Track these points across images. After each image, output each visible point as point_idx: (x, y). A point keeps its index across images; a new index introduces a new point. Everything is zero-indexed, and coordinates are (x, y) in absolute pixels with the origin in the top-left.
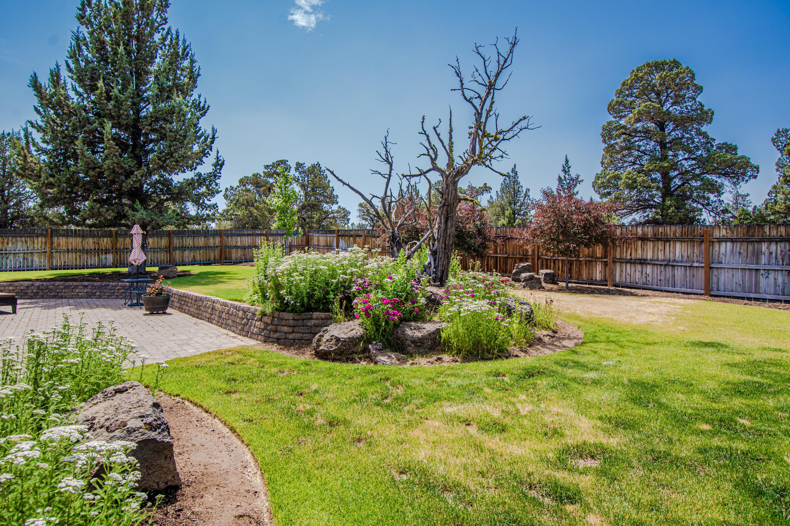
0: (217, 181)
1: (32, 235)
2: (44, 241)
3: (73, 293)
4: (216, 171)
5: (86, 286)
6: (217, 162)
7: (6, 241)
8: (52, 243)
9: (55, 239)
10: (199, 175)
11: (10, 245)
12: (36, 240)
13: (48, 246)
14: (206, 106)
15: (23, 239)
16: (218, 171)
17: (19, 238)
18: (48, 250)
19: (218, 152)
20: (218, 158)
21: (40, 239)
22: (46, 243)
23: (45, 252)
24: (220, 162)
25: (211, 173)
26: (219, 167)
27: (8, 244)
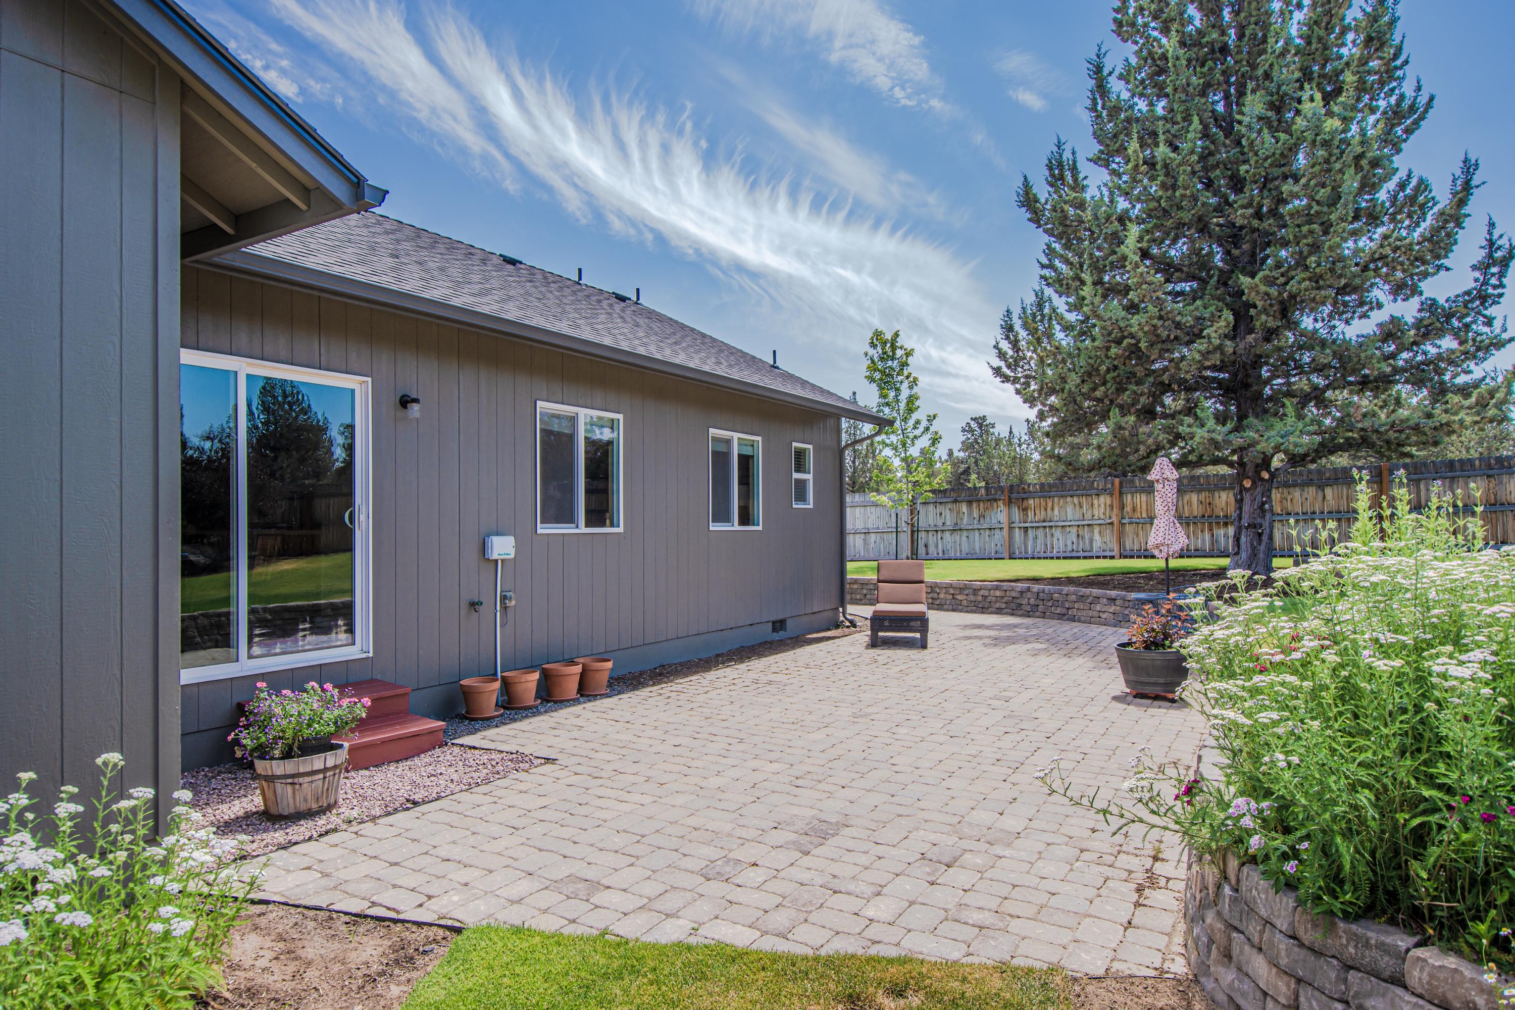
0: (1490, 312)
1: (1089, 492)
2: (1108, 502)
3: (1090, 613)
4: (1485, 283)
5: (1113, 600)
6: (1490, 255)
7: (1050, 504)
8: (1122, 507)
9: (1128, 499)
10: (1431, 306)
11: (1056, 512)
12: (1095, 502)
13: (1115, 511)
14: (1423, 100)
15: (1076, 500)
16: (1494, 281)
17: (1069, 499)
18: (1114, 519)
19: (1492, 225)
20: (1491, 243)
21: (1102, 498)
22: (1112, 506)
23: (1112, 524)
24: (1498, 254)
25: (1468, 293)
26: (1494, 270)
27: (1052, 509)
